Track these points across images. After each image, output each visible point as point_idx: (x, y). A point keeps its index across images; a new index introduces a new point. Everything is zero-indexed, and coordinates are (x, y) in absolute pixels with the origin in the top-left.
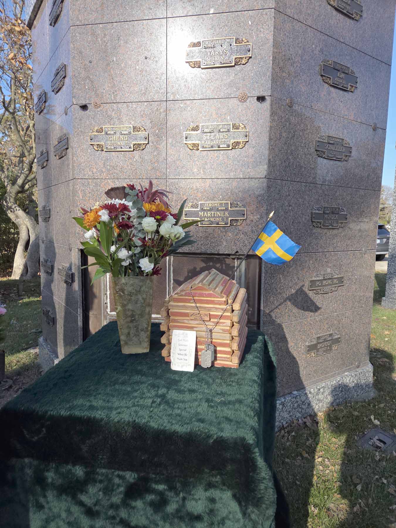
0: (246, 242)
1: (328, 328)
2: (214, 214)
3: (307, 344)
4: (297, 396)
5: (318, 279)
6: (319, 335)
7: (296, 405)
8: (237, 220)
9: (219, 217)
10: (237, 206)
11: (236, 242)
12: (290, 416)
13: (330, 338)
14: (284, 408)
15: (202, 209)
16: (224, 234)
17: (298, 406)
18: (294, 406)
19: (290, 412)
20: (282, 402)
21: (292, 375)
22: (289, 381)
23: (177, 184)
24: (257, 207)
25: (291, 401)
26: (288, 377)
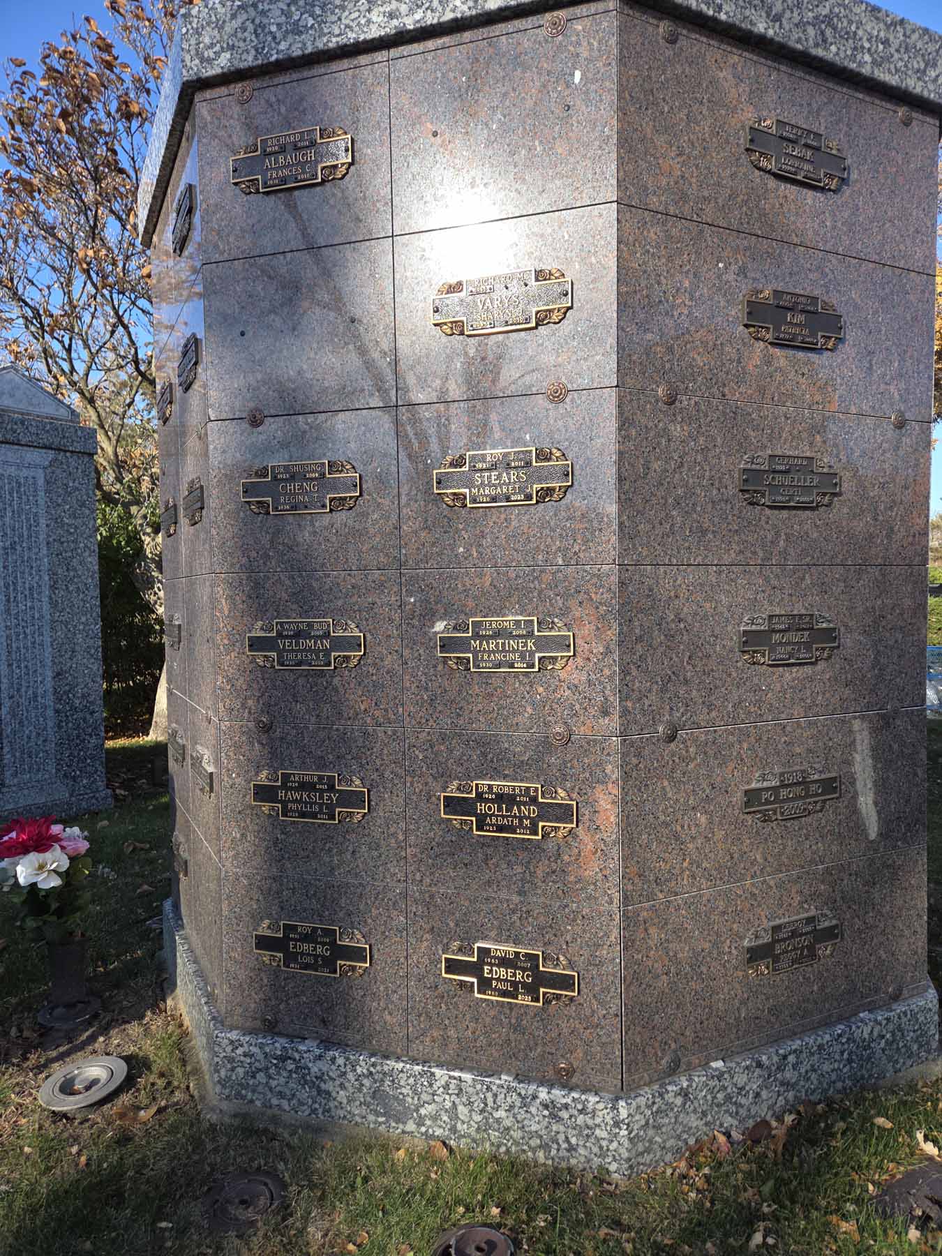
0: (577, 707)
1: (800, 903)
2: (503, 644)
3: (746, 943)
4: (722, 1074)
5: (766, 784)
6: (778, 922)
7: (720, 1096)
8: (555, 658)
9: (514, 651)
10: (552, 628)
11: (555, 706)
12: (706, 1124)
13: (809, 929)
14: (689, 1103)
15: (478, 633)
16: (528, 689)
17: (728, 1098)
18: (715, 1097)
19: (704, 1114)
20: (682, 1089)
21: (707, 1019)
22: (701, 1035)
23: (424, 580)
24: (598, 629)
25: (707, 1085)
26: (698, 1026)
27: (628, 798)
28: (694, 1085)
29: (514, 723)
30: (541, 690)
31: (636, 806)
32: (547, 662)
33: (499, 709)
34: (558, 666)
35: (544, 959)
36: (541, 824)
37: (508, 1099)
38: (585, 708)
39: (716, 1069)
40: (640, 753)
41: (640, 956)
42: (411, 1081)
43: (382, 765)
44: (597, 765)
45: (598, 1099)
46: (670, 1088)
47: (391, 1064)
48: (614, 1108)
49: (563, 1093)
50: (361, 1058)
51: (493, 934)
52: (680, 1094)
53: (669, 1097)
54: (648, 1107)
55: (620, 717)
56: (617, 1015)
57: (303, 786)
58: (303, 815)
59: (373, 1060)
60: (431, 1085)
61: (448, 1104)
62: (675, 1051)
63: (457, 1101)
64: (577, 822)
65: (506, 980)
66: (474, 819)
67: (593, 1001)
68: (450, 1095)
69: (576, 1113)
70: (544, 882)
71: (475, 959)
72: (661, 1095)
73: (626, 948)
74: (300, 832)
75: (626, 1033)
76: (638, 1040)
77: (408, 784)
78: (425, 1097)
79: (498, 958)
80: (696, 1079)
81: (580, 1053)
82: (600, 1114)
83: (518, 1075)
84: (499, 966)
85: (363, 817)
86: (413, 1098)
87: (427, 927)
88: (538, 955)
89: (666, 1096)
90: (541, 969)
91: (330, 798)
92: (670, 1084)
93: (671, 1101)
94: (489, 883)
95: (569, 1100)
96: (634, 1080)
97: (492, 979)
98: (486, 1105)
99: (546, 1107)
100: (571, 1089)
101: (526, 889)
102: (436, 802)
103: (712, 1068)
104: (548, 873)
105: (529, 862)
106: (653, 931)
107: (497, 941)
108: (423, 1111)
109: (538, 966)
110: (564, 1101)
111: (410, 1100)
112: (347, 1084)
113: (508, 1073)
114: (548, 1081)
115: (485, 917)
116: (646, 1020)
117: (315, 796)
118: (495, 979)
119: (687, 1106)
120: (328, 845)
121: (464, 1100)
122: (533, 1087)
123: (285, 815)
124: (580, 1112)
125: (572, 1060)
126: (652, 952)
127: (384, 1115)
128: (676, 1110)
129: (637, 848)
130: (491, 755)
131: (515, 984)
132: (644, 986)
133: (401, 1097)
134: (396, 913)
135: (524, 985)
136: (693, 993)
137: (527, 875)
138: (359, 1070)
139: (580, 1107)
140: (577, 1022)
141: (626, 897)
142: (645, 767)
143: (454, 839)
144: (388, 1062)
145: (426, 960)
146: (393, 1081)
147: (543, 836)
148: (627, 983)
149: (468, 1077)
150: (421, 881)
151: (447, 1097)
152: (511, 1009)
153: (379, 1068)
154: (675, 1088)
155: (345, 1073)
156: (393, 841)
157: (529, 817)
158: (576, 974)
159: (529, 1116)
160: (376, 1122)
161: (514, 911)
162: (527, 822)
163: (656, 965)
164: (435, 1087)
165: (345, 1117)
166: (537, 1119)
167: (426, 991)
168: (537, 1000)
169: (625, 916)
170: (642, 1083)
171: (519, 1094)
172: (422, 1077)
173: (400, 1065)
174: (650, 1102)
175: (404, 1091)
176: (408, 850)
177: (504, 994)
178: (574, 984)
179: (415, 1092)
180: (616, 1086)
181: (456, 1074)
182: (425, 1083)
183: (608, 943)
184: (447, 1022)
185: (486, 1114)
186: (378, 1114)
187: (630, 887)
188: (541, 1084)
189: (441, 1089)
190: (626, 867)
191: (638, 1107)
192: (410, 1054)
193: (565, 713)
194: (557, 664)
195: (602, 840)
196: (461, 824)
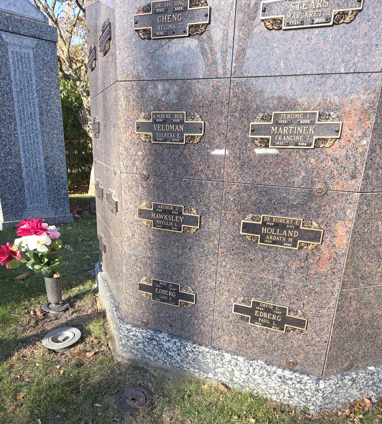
0: (335, 172)
2: (293, 129)
4: (374, 373)
7: (370, 383)
8: (326, 140)
9: (299, 134)
10: (328, 119)
11: (320, 171)
12: (361, 394)
14: (355, 384)
15: (277, 122)
16: (304, 160)
17: (374, 384)
18: (368, 383)
19: (361, 389)
20: (352, 378)
21: (371, 347)
22: (366, 354)
23: (245, 85)
24: (360, 119)
25: (365, 377)
26: (366, 350)
27: (357, 230)
28: (359, 377)
29: (292, 181)
30: (313, 160)
31: (360, 235)
32: (320, 142)
33: (283, 173)
34: (327, 145)
35: (289, 311)
36: (299, 241)
37: (261, 371)
38: (340, 174)
39: (371, 371)
40: (369, 203)
41: (344, 315)
42: (212, 357)
43: (209, 203)
44: (341, 209)
45: (309, 378)
46: (346, 377)
47: (203, 348)
48: (317, 383)
49: (291, 373)
50: (189, 344)
51: (262, 296)
52: (351, 380)
53: (345, 381)
54: (334, 384)
55: (363, 180)
56: (326, 342)
57: (164, 212)
58: (164, 227)
59: (194, 345)
60: (222, 360)
61: (230, 369)
62: (352, 361)
63: (234, 369)
64: (322, 241)
65: (267, 318)
66: (259, 236)
67: (314, 334)
68: (231, 366)
69: (296, 383)
70: (295, 272)
71: (251, 307)
72: (342, 380)
73: (338, 310)
74: (162, 236)
75: (329, 350)
76: (334, 354)
77: (223, 215)
78: (218, 365)
79: (263, 307)
80: (360, 374)
81: (302, 356)
82: (309, 385)
83: (266, 361)
84: (263, 311)
85: (196, 230)
86: (213, 364)
87: (227, 289)
88: (286, 309)
89: (344, 381)
90: (287, 315)
91: (179, 219)
92: (346, 375)
93: (346, 383)
94: (263, 270)
95: (293, 376)
96: (329, 372)
97: (259, 317)
98: (249, 372)
99: (280, 378)
100: (295, 372)
101: (284, 275)
102: (239, 225)
103: (369, 370)
104: (298, 268)
105: (288, 261)
106: (354, 303)
107: (263, 299)
108: (217, 370)
109: (285, 314)
110: (290, 376)
111: (211, 365)
112: (181, 354)
113: (262, 359)
114: (282, 366)
115: (258, 287)
116: (340, 345)
117: (171, 217)
118: (261, 318)
119: (353, 386)
120: (176, 243)
121: (238, 368)
122: (274, 368)
123: (155, 226)
124: (298, 382)
125: (297, 360)
126: (351, 313)
127: (198, 369)
128: (348, 387)
129: (355, 259)
130: (274, 200)
131: (271, 321)
132: (343, 329)
133: (207, 363)
134: (210, 280)
135: (276, 322)
136: (367, 335)
137: (286, 268)
138: (187, 349)
139: (299, 380)
140: (302, 342)
141: (343, 285)
142: (370, 212)
143: (246, 246)
144: (202, 347)
145: (224, 304)
146: (203, 356)
147: (299, 248)
148: (335, 327)
149: (241, 359)
150: (225, 266)
151: (230, 366)
152: (267, 332)
153: (197, 349)
154: (349, 378)
155: (180, 349)
156: (212, 244)
157: (292, 237)
158: (307, 320)
159: (270, 380)
160: (193, 372)
161: (275, 286)
162: (290, 240)
163: (351, 320)
164: (224, 361)
165: (179, 367)
166: (275, 382)
167: (223, 318)
168: (283, 330)
169: (341, 295)
170: (333, 373)
171: (267, 370)
172: (218, 356)
173: (207, 350)
174: (336, 383)
175: (208, 360)
176: (220, 250)
177: (265, 325)
178: (304, 324)
179: (214, 362)
180: (319, 373)
181: (236, 357)
182: (220, 359)
183: (328, 307)
184: (232, 334)
185: (249, 376)
186: (195, 368)
187: (347, 279)
188: (279, 367)
189: (227, 363)
190: (347, 269)
191: (330, 384)
192: (212, 345)
193: (327, 176)
194: (327, 144)
195: (336, 252)
196: (251, 238)
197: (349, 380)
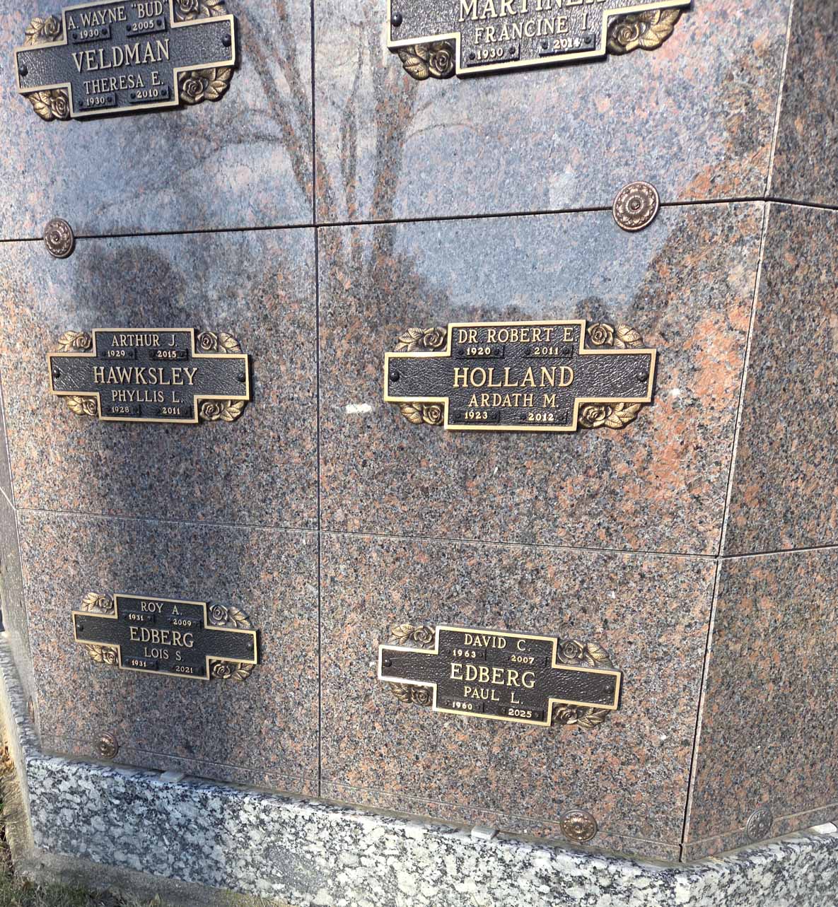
8: (644, 19)
22: (808, 783)
26: (807, 769)
28: (793, 857)
29: (540, 191)
30: (604, 104)
32: (626, 30)
33: (509, 163)
34: (651, 38)
35: (561, 649)
36: (579, 401)
37: (482, 866)
39: (825, 837)
41: (738, 647)
42: (325, 834)
43: (275, 307)
45: (638, 872)
46: (756, 860)
47: (293, 810)
48: (666, 886)
49: (577, 861)
50: (247, 800)
51: (468, 611)
52: (770, 870)
53: (754, 874)
54: (722, 887)
55: (778, 152)
56: (686, 743)
57: (134, 356)
58: (138, 411)
59: (265, 802)
60: (356, 842)
61: (383, 870)
62: (767, 805)
63: (397, 866)
64: (654, 393)
65: (489, 685)
66: (445, 400)
67: (644, 720)
68: (386, 857)
69: (597, 891)
70: (572, 515)
71: (436, 652)
72: (743, 870)
73: (717, 631)
74: (134, 445)
75: (698, 772)
76: (715, 786)
77: (323, 343)
78: (346, 858)
79: (477, 649)
81: (610, 801)
82: (641, 894)
83: (497, 832)
84: (476, 662)
85: (243, 410)
86: (327, 859)
87: (355, 601)
88: (550, 643)
89: (750, 873)
90: (554, 665)
91: (182, 375)
92: (754, 853)
93: (755, 880)
94: (467, 522)
95: (586, 872)
96: (700, 847)
97: (464, 682)
98: (445, 873)
99: (546, 880)
100: (590, 856)
101: (536, 528)
102: (375, 374)
103: (819, 835)
104: (580, 500)
105: (546, 480)
106: (766, 604)
107: (473, 623)
108: (342, 878)
109: (548, 661)
110: (577, 873)
111: (323, 862)
112: (225, 836)
113: (483, 827)
114: (549, 842)
115: (455, 582)
116: (731, 753)
117: (157, 373)
118: (470, 683)
120: (183, 465)
121: (409, 864)
122: (523, 852)
123: (107, 411)
124: (605, 890)
125: (596, 813)
126: (759, 642)
127: (282, 880)
128: (761, 892)
129: (765, 446)
130: (486, 269)
131: (503, 692)
132: (737, 698)
133: (308, 856)
134: (300, 579)
135: (521, 693)
136: (809, 716)
137: (541, 505)
138: (243, 817)
139: (605, 882)
140: (610, 753)
141: (731, 539)
143: (405, 443)
144: (289, 807)
145: (350, 655)
146: (296, 834)
147: (579, 426)
148: (712, 690)
149: (415, 831)
150: (344, 523)
151: (382, 859)
152: (493, 732)
153: (274, 815)
154: (764, 861)
155: (222, 821)
156: (296, 453)
157: (556, 389)
158: (618, 675)
159: (514, 891)
160: (269, 890)
161: (510, 570)
162: (549, 399)
163: (761, 665)
164: (363, 845)
165: (223, 880)
166: (528, 896)
167: (350, 703)
168: (542, 717)
169: (726, 576)
170: (711, 851)
171: (502, 860)
172: (342, 829)
173: (307, 812)
174: (725, 881)
175: (312, 848)
176: (323, 469)
177: (483, 707)
178: (613, 691)
179: (332, 852)
180: (669, 853)
181: (398, 826)
182: (348, 839)
183: (686, 621)
184: (383, 750)
185: (444, 886)
186: (273, 879)
187: (741, 521)
188: (539, 846)
189: (373, 849)
190: (741, 482)
191: (707, 887)
192: (323, 796)
193: (655, 153)
194: (650, 34)
195: (701, 426)
196: (421, 413)
197: (767, 870)
